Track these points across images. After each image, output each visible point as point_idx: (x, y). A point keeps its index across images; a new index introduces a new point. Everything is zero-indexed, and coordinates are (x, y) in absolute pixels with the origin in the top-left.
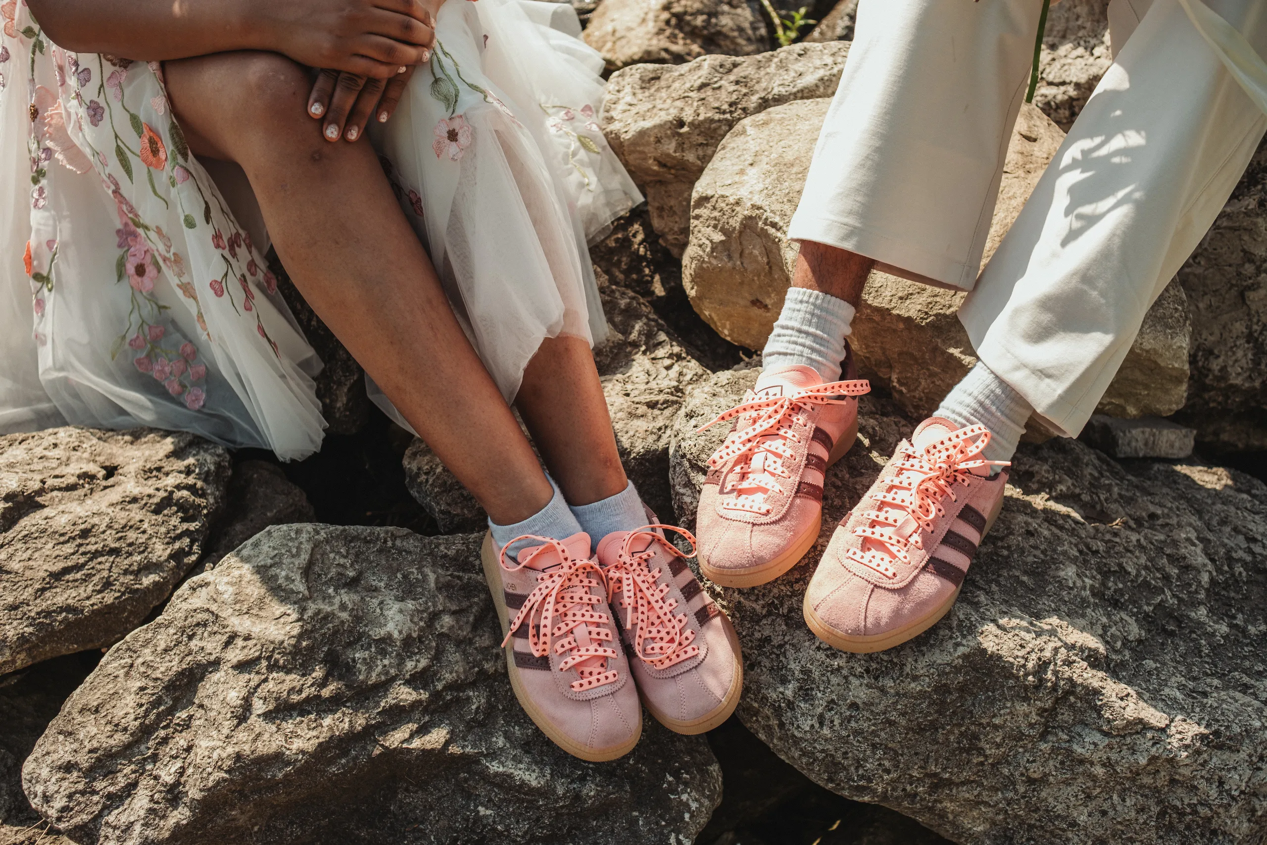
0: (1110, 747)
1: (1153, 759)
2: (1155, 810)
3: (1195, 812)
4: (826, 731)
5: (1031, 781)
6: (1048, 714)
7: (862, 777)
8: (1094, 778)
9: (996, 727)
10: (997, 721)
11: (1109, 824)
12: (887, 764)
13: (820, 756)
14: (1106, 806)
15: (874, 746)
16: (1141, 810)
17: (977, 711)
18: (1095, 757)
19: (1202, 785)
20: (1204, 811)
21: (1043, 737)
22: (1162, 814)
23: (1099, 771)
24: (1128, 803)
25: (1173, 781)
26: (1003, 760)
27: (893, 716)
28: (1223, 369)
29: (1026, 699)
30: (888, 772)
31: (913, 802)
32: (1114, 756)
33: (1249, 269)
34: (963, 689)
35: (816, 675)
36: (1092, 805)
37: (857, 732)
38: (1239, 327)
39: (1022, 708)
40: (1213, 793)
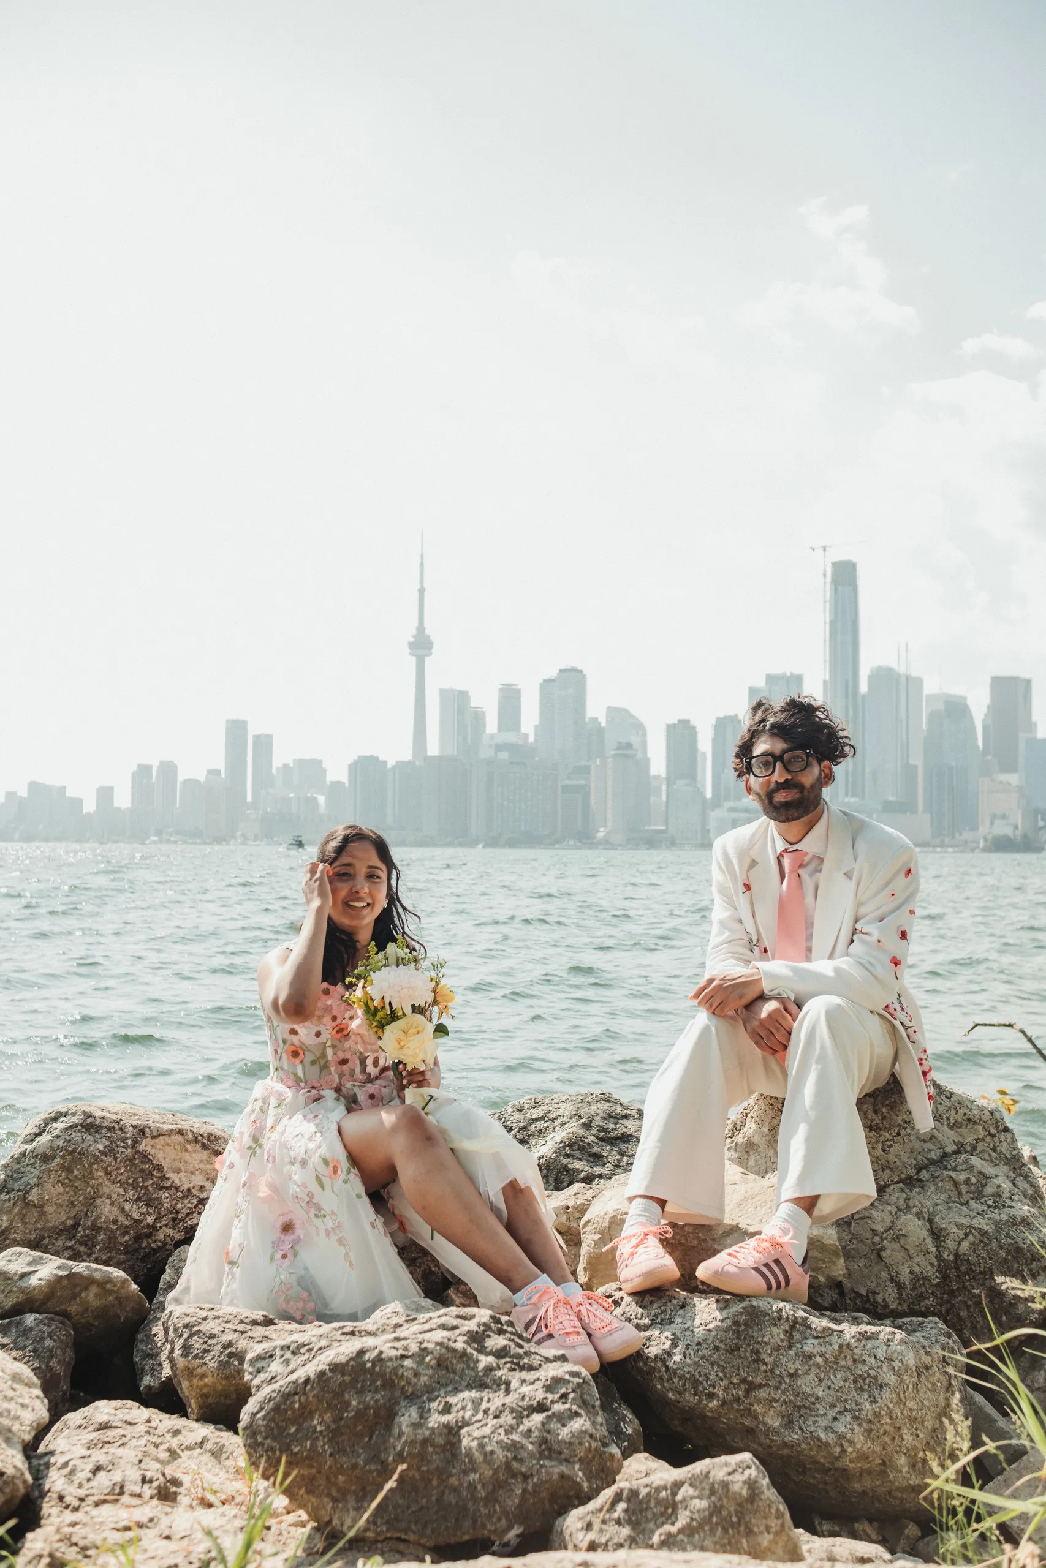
0: (819, 1344)
1: (841, 1346)
2: (852, 1378)
3: (869, 1375)
4: (688, 1360)
5: (791, 1375)
6: (789, 1333)
7: (710, 1386)
8: (818, 1366)
9: (766, 1343)
10: (766, 1339)
11: (832, 1393)
12: (721, 1375)
13: (688, 1376)
14: (829, 1383)
15: (712, 1364)
16: (845, 1381)
17: (755, 1335)
18: (815, 1352)
19: (866, 1358)
20: (872, 1373)
21: (790, 1347)
22: (855, 1381)
23: (819, 1360)
24: (839, 1377)
25: (855, 1361)
26: (776, 1365)
27: (717, 1343)
28: (884, 1300)
29: (775, 1325)
30: (721, 1379)
31: (739, 1405)
32: (823, 1349)
33: (877, 1239)
34: (746, 1324)
35: (678, 1334)
36: (823, 1385)
37: (703, 1357)
38: (884, 1275)
39: (775, 1330)
40: (873, 1360)
